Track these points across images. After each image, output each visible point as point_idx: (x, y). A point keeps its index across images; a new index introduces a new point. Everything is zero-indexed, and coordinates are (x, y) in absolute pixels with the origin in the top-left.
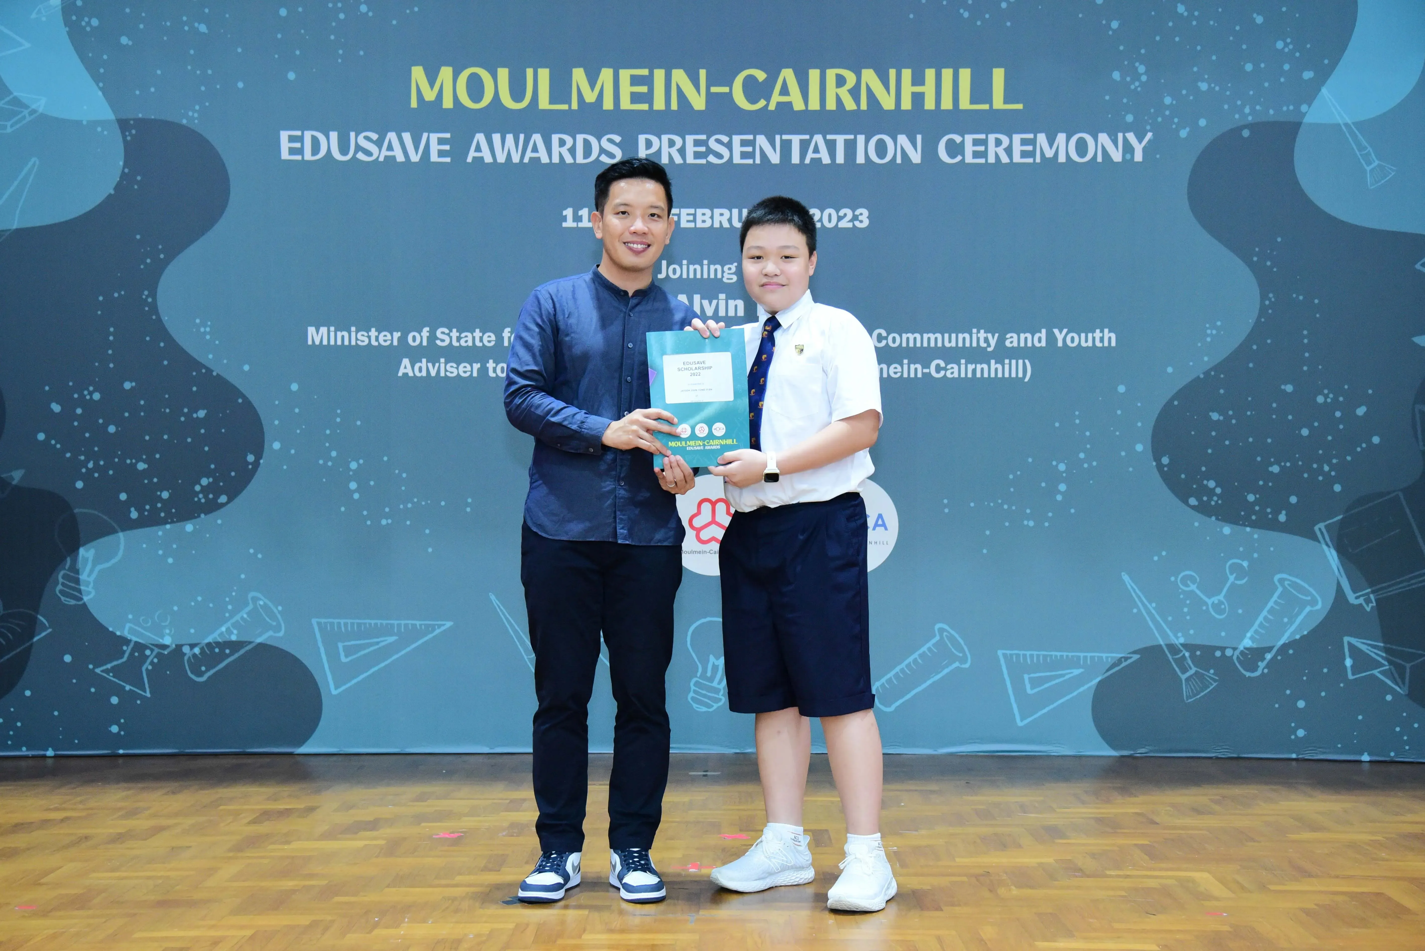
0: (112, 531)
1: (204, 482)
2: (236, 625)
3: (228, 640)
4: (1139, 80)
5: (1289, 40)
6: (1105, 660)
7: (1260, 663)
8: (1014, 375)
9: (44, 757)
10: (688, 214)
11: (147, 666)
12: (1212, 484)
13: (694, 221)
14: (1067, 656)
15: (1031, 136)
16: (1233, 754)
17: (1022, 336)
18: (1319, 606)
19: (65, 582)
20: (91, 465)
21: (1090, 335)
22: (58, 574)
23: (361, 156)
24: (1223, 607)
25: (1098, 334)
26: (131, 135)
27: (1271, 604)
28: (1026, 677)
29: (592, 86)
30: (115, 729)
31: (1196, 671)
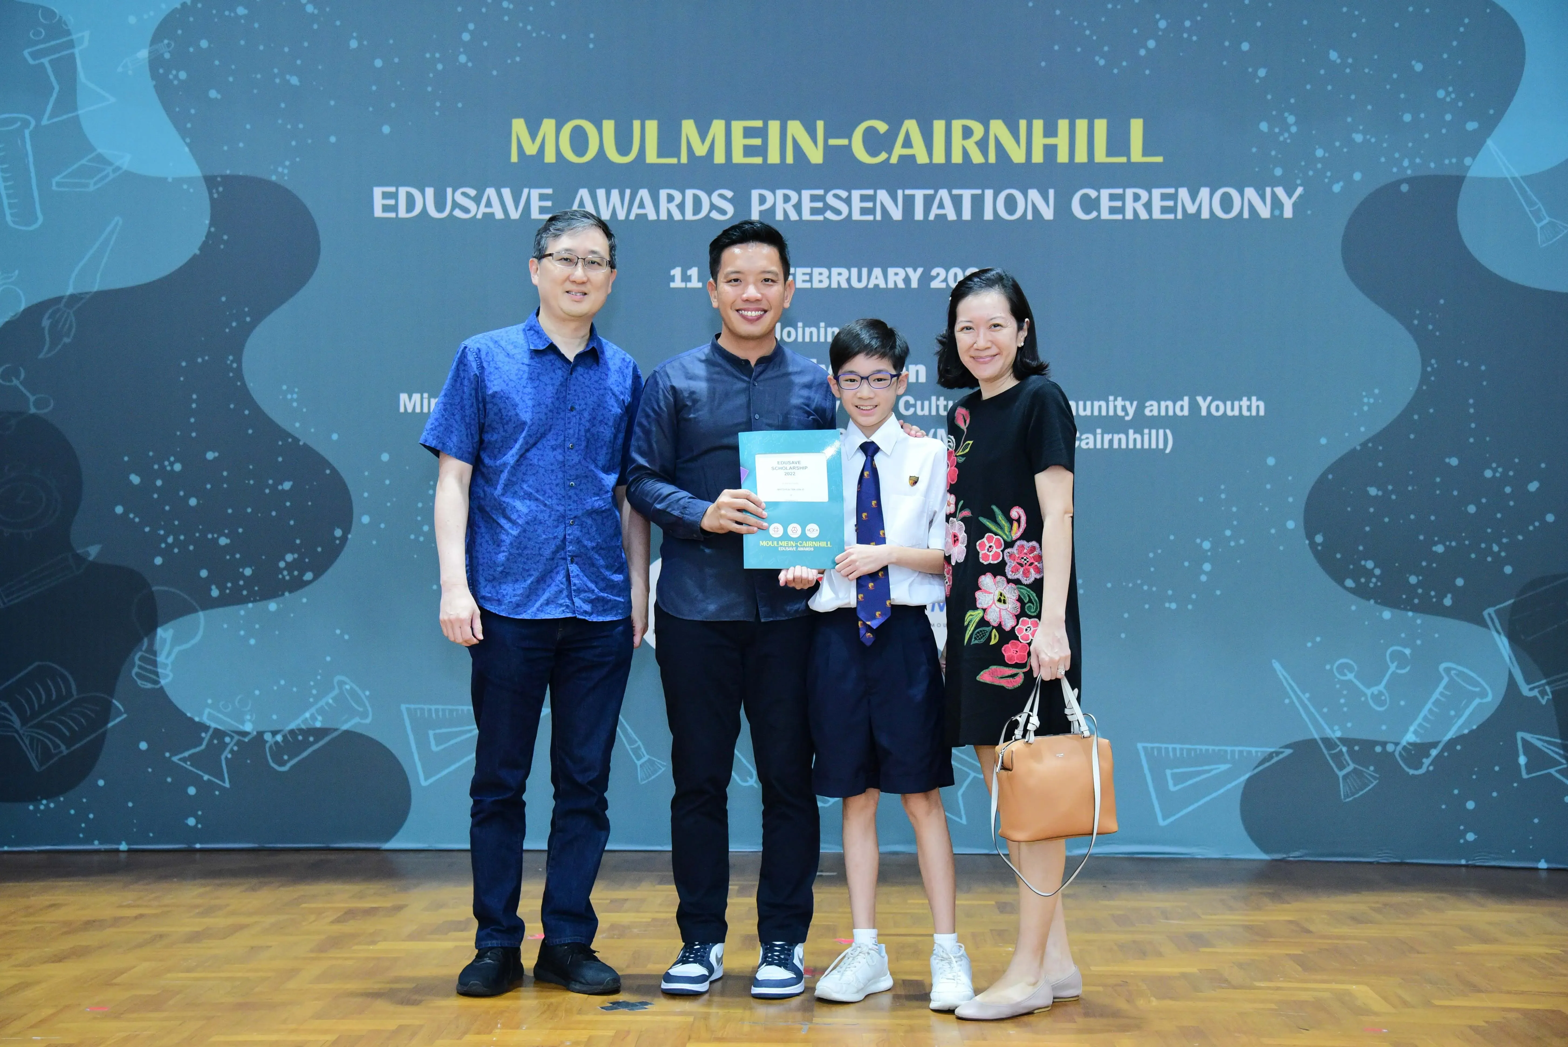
0: (192, 610)
1: (289, 557)
2: (321, 711)
3: (313, 727)
4: (1288, 131)
5: (1450, 89)
6: (1254, 754)
7: (1424, 760)
8: (1154, 446)
9: (117, 851)
10: (804, 274)
11: (227, 754)
12: (1370, 564)
13: (811, 281)
14: (1213, 750)
15: (1171, 191)
16: (1395, 858)
17: (1163, 404)
18: (1489, 698)
19: (143, 664)
20: (170, 540)
21: (1236, 404)
22: (135, 654)
23: (458, 213)
24: (1383, 698)
25: (1245, 402)
26: (218, 192)
27: (1436, 695)
28: (1168, 772)
29: (703, 139)
30: (191, 821)
31: (1355, 769)
